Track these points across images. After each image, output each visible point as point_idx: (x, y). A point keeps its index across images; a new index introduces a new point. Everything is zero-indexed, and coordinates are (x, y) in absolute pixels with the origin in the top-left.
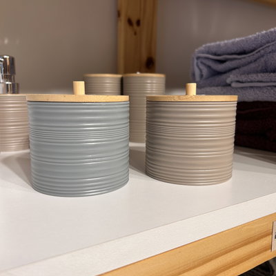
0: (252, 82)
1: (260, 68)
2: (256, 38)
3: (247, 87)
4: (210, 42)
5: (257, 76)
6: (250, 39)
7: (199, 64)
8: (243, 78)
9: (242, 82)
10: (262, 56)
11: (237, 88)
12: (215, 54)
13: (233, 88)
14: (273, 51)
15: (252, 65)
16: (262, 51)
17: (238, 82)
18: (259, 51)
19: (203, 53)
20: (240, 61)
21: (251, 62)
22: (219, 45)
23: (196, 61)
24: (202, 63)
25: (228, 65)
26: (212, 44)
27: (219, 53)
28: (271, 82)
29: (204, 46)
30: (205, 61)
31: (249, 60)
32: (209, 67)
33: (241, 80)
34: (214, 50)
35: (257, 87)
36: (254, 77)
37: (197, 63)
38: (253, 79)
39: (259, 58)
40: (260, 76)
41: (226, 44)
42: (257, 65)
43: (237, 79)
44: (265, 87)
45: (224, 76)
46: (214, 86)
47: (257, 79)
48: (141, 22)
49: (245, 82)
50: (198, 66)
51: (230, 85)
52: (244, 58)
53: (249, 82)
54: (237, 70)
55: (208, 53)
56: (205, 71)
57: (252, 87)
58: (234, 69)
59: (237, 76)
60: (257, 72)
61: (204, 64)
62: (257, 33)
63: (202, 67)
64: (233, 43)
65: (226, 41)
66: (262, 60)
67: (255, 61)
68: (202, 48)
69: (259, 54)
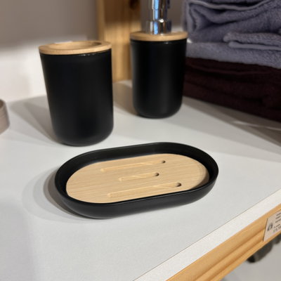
0: (251, 43)
1: (262, 25)
3: (245, 49)
5: (259, 37)
7: (193, 12)
8: (242, 38)
9: (241, 43)
10: (266, 11)
11: (234, 49)
13: (230, 48)
14: (278, 7)
15: (253, 21)
16: (266, 5)
17: (237, 41)
18: (262, 5)
20: (239, 14)
21: (252, 17)
23: (188, 7)
24: (195, 11)
25: (225, 17)
28: (274, 45)
30: (198, 9)
31: (250, 15)
32: (203, 16)
33: (240, 40)
35: (257, 50)
36: (255, 38)
37: (190, 11)
38: (253, 40)
39: (262, 12)
40: (263, 38)
42: (259, 21)
43: (235, 39)
44: (266, 50)
45: (220, 30)
46: (207, 41)
47: (257, 40)
49: (244, 43)
50: (191, 14)
51: (228, 42)
52: (244, 11)
53: (249, 43)
54: (235, 24)
56: (199, 21)
57: (252, 50)
58: (232, 22)
59: (236, 35)
60: (257, 31)
61: (199, 13)
63: (195, 16)
66: (265, 16)
67: (257, 15)
69: (262, 8)
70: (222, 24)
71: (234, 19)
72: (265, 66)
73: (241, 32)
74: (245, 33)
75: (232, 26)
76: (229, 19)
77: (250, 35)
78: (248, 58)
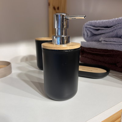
0: (111, 42)
1: (114, 35)
2: (113, 21)
3: (108, 44)
4: (92, 20)
5: (113, 39)
6: (110, 21)
7: (87, 30)
8: (107, 39)
9: (106, 41)
10: (116, 30)
11: (104, 44)
12: (94, 26)
13: (102, 43)
14: (120, 28)
16: (116, 28)
18: (114, 27)
19: (88, 25)
20: (105, 31)
21: (110, 32)
22: (96, 22)
23: (85, 28)
24: (88, 30)
26: (93, 21)
27: (96, 26)
28: (119, 42)
29: (89, 22)
30: (89, 29)
31: (110, 31)
32: (91, 32)
33: (106, 40)
34: (93, 25)
35: (113, 44)
36: (112, 39)
40: (115, 39)
41: (99, 22)
42: (113, 33)
43: (104, 40)
44: (116, 44)
45: (98, 37)
46: (93, 41)
47: (113, 40)
49: (108, 41)
50: (86, 31)
51: (101, 41)
52: (107, 30)
54: (104, 34)
55: (91, 26)
56: (89, 34)
57: (111, 44)
58: (103, 34)
59: (104, 38)
60: (113, 37)
61: (89, 30)
62: (114, 19)
63: (88, 32)
64: (102, 22)
65: (99, 21)
66: (116, 31)
67: (112, 31)
68: (88, 23)
69: (114, 29)
70: (99, 35)
71: (103, 33)
72: (116, 51)
73: (106, 37)
74: (108, 38)
75: (102, 35)
76: (101, 33)
77: (110, 38)
78: (110, 47)
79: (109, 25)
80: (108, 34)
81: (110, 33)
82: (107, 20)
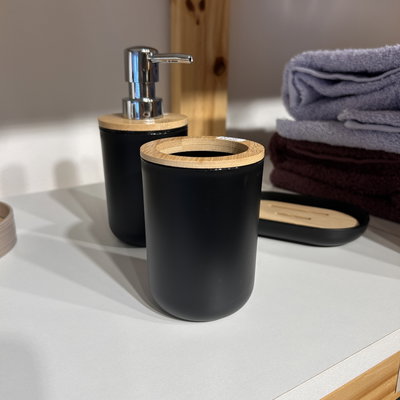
0: (374, 124)
1: (388, 101)
2: (384, 55)
3: (367, 131)
4: (315, 49)
5: (384, 116)
6: (376, 55)
7: (297, 82)
8: (363, 116)
9: (361, 123)
10: (393, 84)
11: (352, 130)
12: (321, 70)
13: (346, 128)
15: (377, 96)
16: (393, 77)
17: (356, 121)
18: (389, 76)
19: (302, 66)
20: (359, 86)
21: (375, 90)
22: (328, 57)
23: (291, 76)
24: (300, 80)
25: (339, 89)
26: (318, 52)
27: (327, 68)
29: (304, 53)
30: (304, 78)
31: (373, 88)
32: (310, 88)
33: (359, 120)
34: (320, 64)
35: (382, 132)
36: (379, 117)
37: (293, 80)
38: (377, 121)
39: (388, 85)
40: (390, 117)
41: (338, 56)
42: (384, 96)
43: (352, 117)
44: (395, 133)
45: (333, 106)
46: (316, 119)
47: (383, 121)
48: (207, 5)
49: (365, 123)
50: (294, 84)
51: (343, 122)
52: (364, 83)
53: (371, 124)
54: (353, 98)
55: (310, 66)
56: (305, 94)
57: (375, 131)
58: (350, 96)
59: (353, 113)
60: (382, 108)
61: (305, 83)
62: (388, 47)
63: (300, 87)
64: (349, 57)
65: (338, 52)
66: (393, 90)
67: (382, 89)
68: (300, 57)
69: (388, 80)
70: (336, 98)
71: (352, 92)
72: (394, 154)
73: (360, 109)
74: (366, 110)
75: (348, 101)
76: (345, 92)
77: (373, 113)
78: (372, 143)
79: (370, 67)
80: (366, 99)
81: (375, 94)
82: (365, 51)
